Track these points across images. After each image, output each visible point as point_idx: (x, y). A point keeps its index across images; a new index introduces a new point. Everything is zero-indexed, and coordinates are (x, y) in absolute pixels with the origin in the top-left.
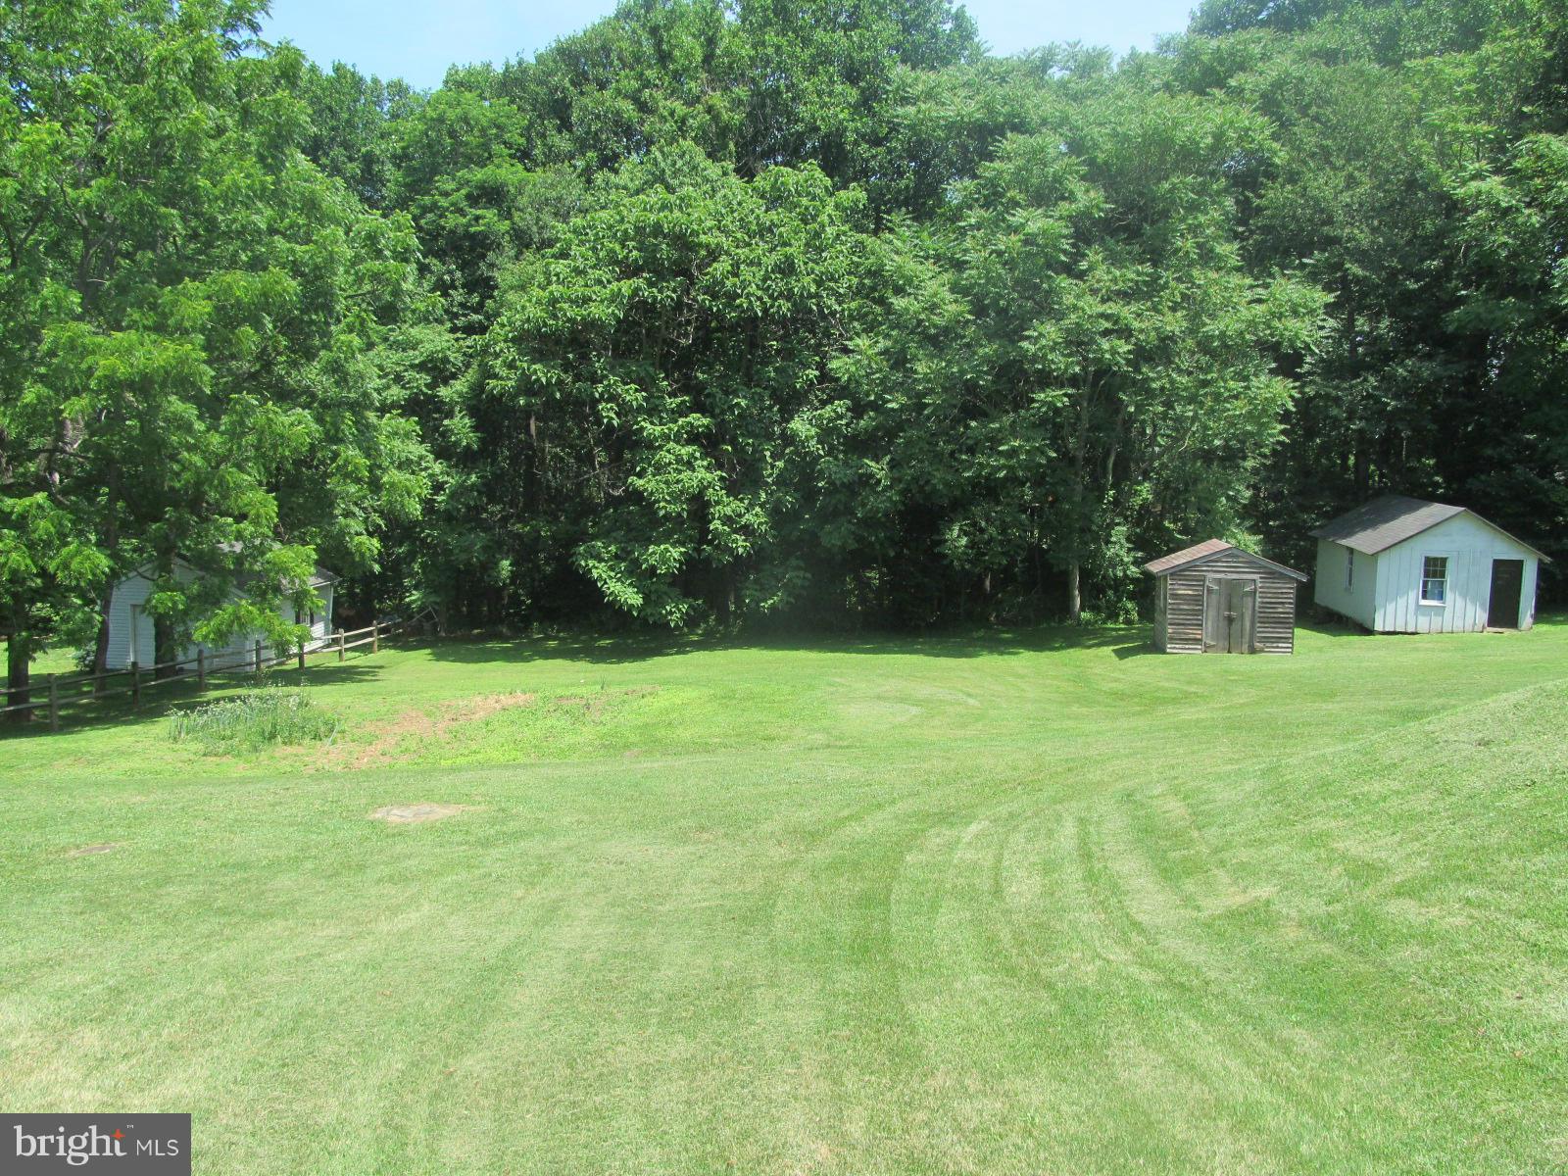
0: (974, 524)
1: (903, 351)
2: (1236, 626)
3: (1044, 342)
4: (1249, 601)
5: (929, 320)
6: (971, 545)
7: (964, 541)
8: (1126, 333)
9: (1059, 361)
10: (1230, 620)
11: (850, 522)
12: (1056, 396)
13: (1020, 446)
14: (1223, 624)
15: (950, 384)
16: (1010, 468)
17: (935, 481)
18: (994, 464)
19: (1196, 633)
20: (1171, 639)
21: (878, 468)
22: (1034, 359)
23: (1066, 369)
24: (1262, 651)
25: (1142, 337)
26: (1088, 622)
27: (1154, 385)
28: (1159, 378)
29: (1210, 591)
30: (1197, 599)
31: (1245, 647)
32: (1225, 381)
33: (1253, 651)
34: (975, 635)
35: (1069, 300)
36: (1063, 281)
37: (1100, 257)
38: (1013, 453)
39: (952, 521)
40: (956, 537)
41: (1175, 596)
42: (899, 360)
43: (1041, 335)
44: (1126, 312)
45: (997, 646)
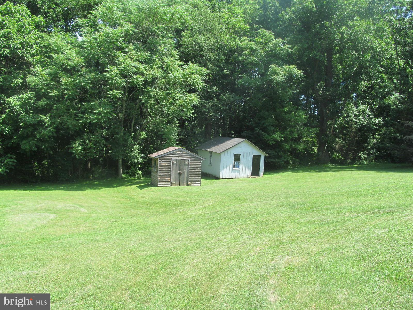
0: (84, 142)
1: (57, 74)
2: (182, 176)
3: (112, 73)
4: (186, 167)
5: (67, 63)
6: (84, 149)
7: (80, 148)
8: (143, 75)
9: (119, 80)
10: (180, 174)
11: (34, 140)
12: (117, 93)
13: (103, 111)
14: (178, 175)
15: (76, 87)
16: (99, 119)
17: (68, 124)
18: (92, 118)
19: (168, 179)
20: (160, 181)
21: (45, 118)
22: (109, 79)
23: (120, 84)
24: (191, 185)
25: (147, 77)
26: (125, 178)
27: (151, 94)
28: (153, 91)
29: (173, 164)
30: (169, 167)
31: (185, 183)
32: (176, 94)
33: (188, 185)
34: (85, 183)
35: (121, 60)
36: (119, 53)
37: (133, 47)
38: (99, 113)
39: (76, 140)
40: (77, 146)
41: (161, 166)
42: (54, 77)
43: (111, 70)
44: (142, 67)
45: (92, 186)
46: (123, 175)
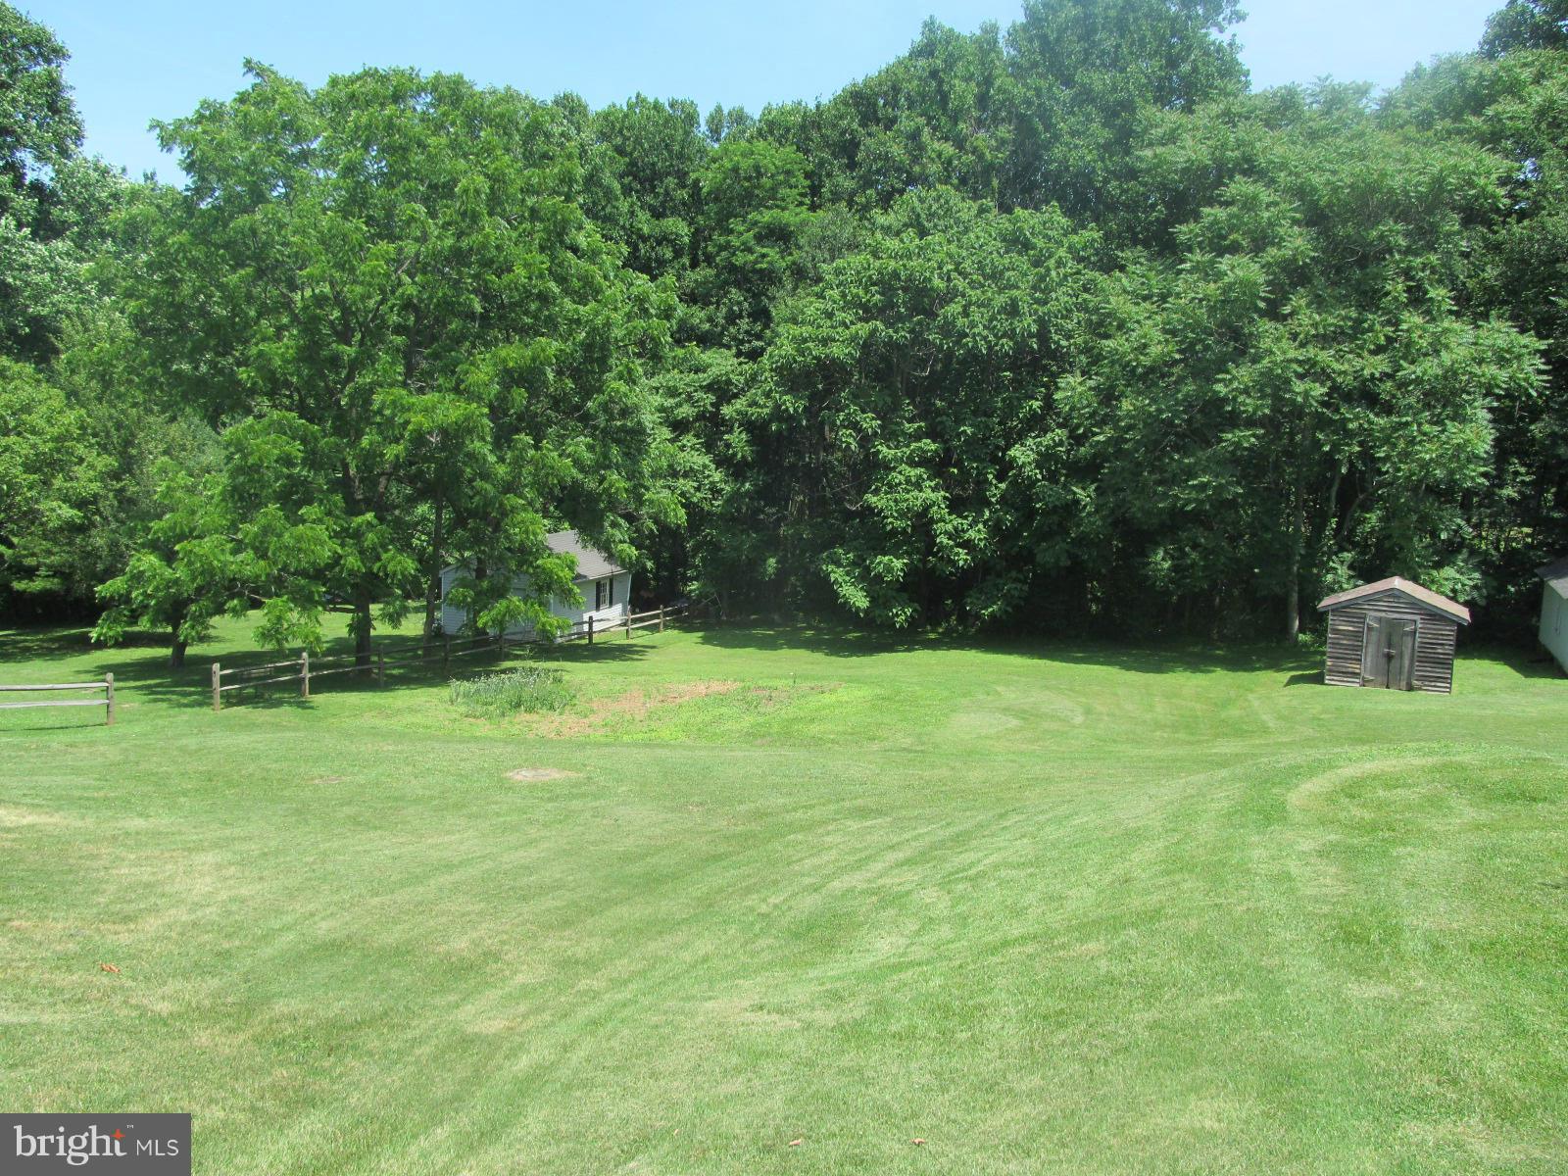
0: (1181, 550)
1: (1113, 387)
2: (1395, 663)
3: (1235, 384)
4: (1408, 640)
5: (1137, 360)
6: (1174, 568)
7: (1166, 565)
8: (1322, 375)
9: (1249, 404)
10: (1389, 657)
11: (1064, 541)
12: (1247, 437)
13: (1209, 482)
14: (1384, 660)
15: (1151, 421)
16: (1201, 502)
17: (1134, 510)
18: (1185, 496)
19: (1354, 667)
20: (1330, 671)
21: (1084, 494)
22: (1225, 400)
23: (1255, 412)
24: (1420, 689)
25: (1339, 380)
26: (1305, 644)
27: (1350, 426)
28: (1357, 418)
29: (1370, 629)
30: (1357, 635)
31: (1403, 684)
32: (1420, 425)
33: (1410, 688)
34: (1191, 649)
35: (1266, 343)
36: (1266, 325)
37: (1303, 302)
38: (1203, 487)
39: (1157, 544)
40: (1161, 561)
41: (1336, 631)
42: (1108, 396)
43: (1234, 378)
44: (1325, 356)
46: (1301, 637)
